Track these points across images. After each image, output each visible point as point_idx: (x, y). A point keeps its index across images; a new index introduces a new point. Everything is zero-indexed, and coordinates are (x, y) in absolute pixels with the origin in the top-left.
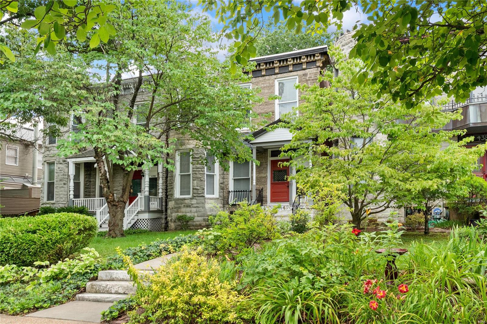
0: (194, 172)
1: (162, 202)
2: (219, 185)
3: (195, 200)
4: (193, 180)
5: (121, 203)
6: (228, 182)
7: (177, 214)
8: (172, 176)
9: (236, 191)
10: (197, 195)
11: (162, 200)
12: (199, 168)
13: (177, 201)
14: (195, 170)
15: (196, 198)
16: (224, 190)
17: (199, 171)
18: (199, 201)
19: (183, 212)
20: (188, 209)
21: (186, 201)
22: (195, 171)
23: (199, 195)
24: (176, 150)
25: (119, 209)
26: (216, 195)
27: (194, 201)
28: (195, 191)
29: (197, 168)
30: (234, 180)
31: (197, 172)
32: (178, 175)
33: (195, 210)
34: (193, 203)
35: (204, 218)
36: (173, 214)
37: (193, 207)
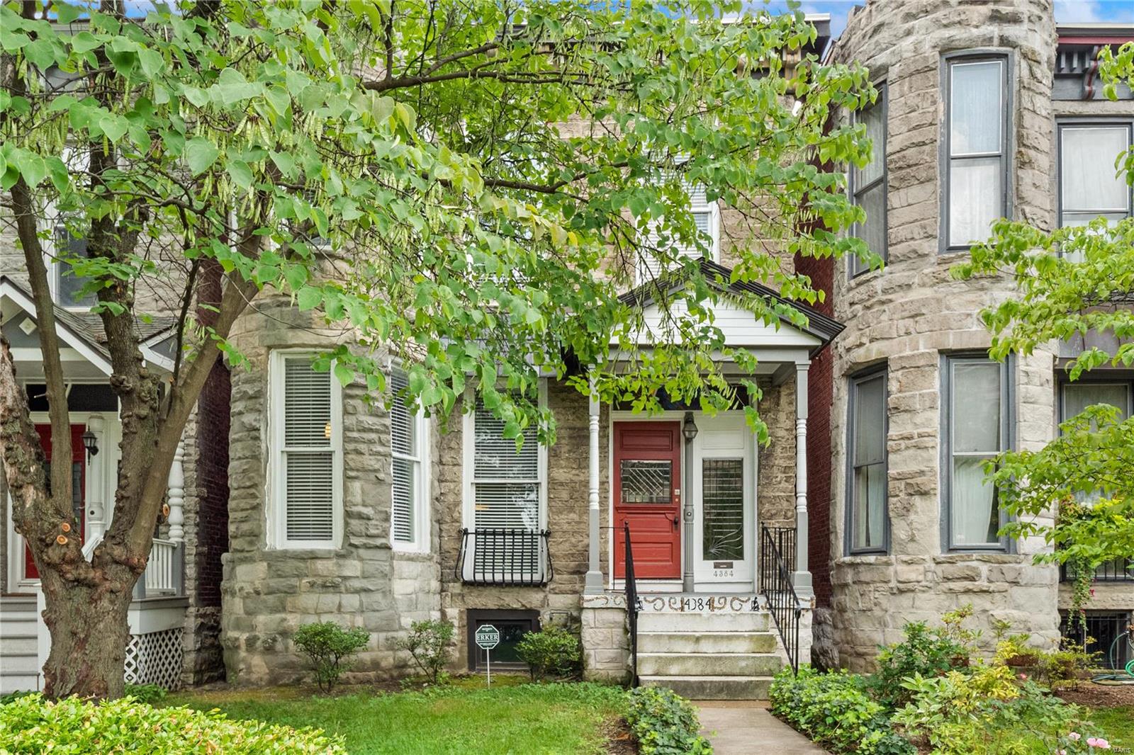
0: (351, 446)
1: (184, 564)
2: (432, 504)
3: (356, 563)
4: (347, 478)
5: (112, 570)
6: (458, 494)
7: (278, 616)
8: (256, 457)
9: (485, 533)
10: (364, 540)
11: (183, 555)
12: (371, 430)
13: (280, 565)
14: (355, 435)
15: (361, 551)
16: (444, 527)
17: (371, 442)
18: (370, 568)
19: (305, 612)
20: (330, 600)
21: (320, 565)
22: (355, 440)
23: (371, 542)
24: (269, 348)
25: (105, 603)
26: (422, 542)
27: (352, 567)
28: (355, 524)
29: (364, 430)
30: (478, 486)
31: (362, 447)
32: (278, 453)
33: (357, 604)
34: (347, 573)
35: (390, 634)
36: (261, 619)
37: (348, 591)
